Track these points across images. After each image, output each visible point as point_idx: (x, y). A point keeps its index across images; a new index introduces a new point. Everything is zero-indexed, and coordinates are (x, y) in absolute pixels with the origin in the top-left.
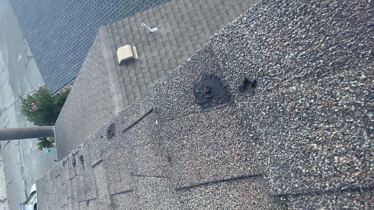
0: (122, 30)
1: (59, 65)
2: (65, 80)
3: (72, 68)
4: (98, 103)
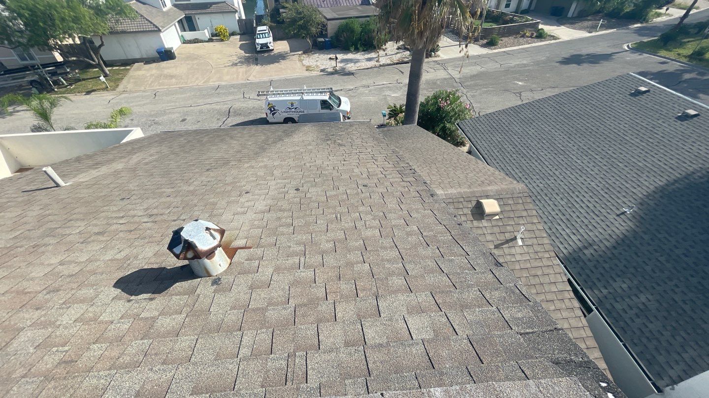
0: (520, 207)
1: (499, 135)
2: (477, 139)
3: (493, 149)
4: (439, 176)
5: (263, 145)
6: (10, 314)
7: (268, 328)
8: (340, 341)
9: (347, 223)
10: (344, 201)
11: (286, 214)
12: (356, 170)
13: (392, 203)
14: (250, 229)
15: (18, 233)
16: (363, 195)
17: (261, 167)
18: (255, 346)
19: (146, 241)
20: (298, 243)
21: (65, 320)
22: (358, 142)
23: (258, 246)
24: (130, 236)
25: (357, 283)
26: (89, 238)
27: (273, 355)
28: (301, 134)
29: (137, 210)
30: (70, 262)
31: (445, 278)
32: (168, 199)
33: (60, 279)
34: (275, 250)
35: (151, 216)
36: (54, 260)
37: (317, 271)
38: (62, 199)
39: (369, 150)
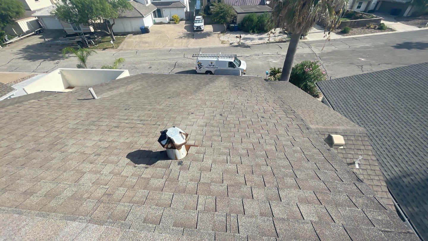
0: (360, 143)
5: (198, 86)
6: (79, 164)
7: (213, 196)
8: (257, 212)
9: (254, 139)
10: (250, 125)
11: (216, 129)
12: (256, 107)
13: (282, 131)
14: (196, 135)
15: (78, 121)
16: (262, 123)
17: (198, 99)
18: (206, 205)
19: (140, 134)
20: (225, 148)
21: (105, 171)
22: (255, 89)
23: (202, 146)
24: (131, 131)
25: (264, 178)
26: (111, 128)
27: (217, 213)
28: (220, 81)
29: (133, 116)
30: (104, 141)
31: (322, 184)
32: (150, 112)
33: (100, 149)
34: (212, 150)
35: (141, 120)
36: (97, 138)
37: (238, 166)
38: (97, 106)
39: (263, 95)
